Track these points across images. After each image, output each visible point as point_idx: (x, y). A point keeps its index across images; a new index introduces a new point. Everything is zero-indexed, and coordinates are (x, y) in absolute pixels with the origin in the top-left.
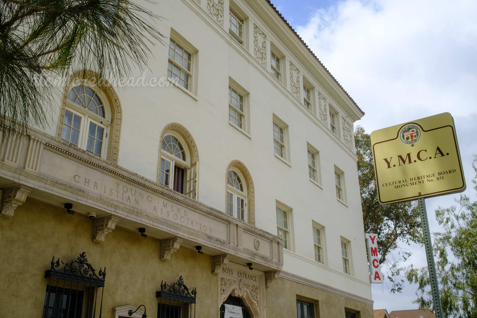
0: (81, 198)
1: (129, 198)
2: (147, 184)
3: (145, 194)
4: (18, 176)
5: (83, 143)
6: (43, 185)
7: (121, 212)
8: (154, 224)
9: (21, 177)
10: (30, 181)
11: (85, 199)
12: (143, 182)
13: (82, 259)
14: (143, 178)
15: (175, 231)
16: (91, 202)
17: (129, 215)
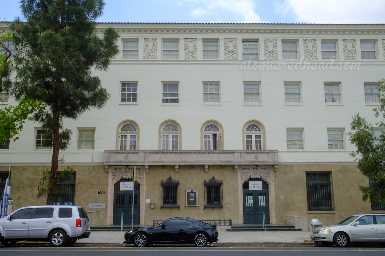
0: (163, 163)
1: (181, 158)
2: (187, 151)
3: (188, 155)
4: (143, 163)
5: (170, 148)
6: (150, 163)
7: (178, 163)
8: (192, 163)
9: (144, 163)
10: (147, 163)
11: (164, 163)
12: (185, 151)
13: (170, 178)
14: (185, 150)
15: (204, 163)
16: (166, 163)
17: (181, 163)
